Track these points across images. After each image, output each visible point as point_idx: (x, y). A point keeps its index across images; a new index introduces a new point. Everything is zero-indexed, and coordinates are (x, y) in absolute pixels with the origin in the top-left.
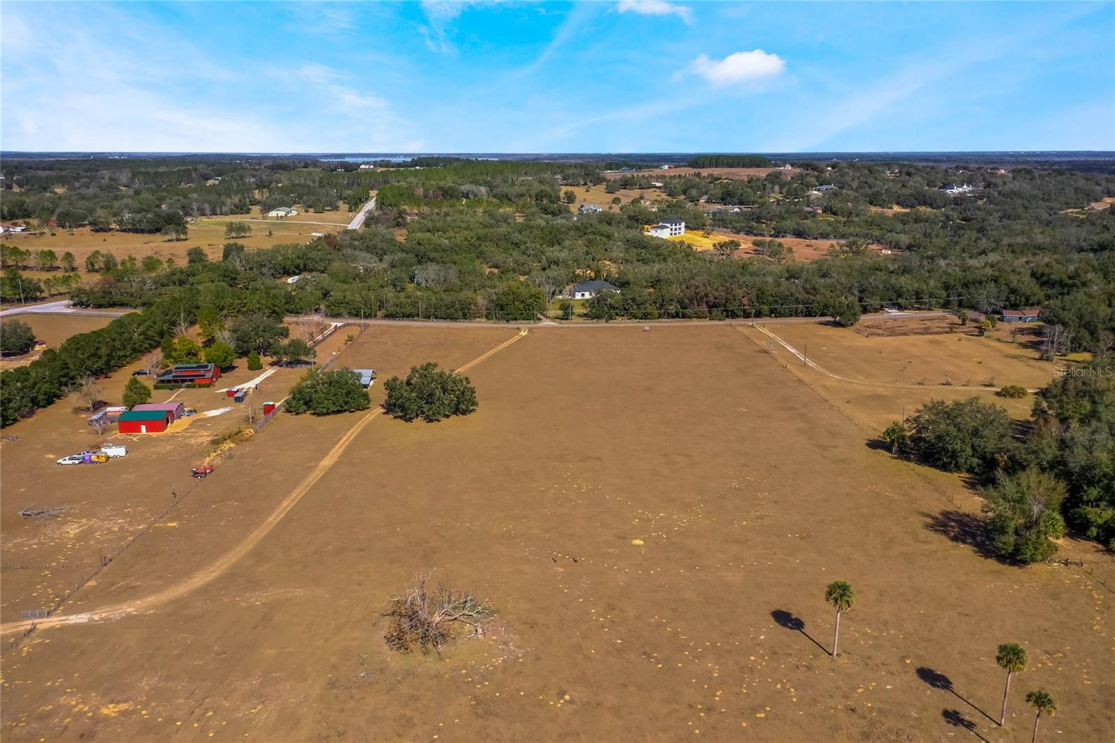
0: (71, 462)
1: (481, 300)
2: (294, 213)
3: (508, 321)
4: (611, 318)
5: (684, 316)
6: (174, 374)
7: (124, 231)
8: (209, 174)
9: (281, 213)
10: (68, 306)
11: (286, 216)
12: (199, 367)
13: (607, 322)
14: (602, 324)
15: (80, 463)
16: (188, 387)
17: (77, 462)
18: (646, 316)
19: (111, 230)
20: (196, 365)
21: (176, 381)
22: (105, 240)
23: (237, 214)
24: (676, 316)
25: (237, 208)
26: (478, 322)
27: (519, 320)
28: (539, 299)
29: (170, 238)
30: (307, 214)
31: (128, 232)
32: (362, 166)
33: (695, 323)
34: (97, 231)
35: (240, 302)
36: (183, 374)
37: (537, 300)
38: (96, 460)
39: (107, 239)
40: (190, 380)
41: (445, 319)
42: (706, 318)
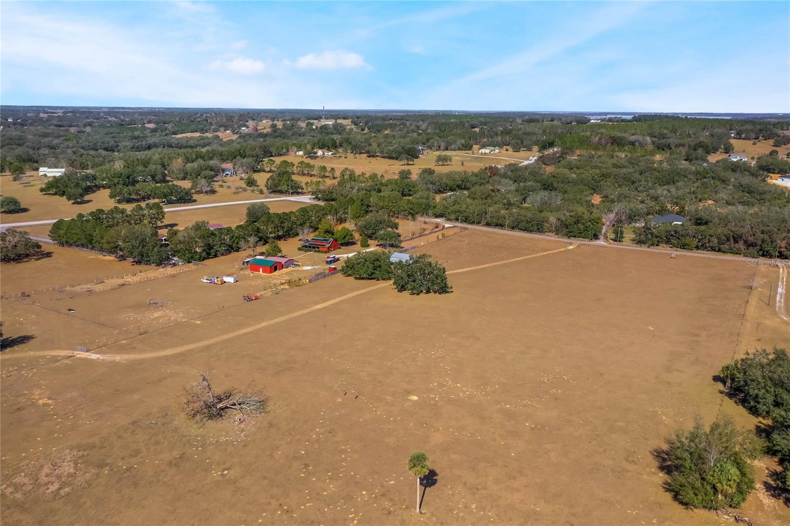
0: (206, 281)
1: (552, 219)
2: (497, 151)
3: (569, 237)
4: (653, 245)
5: (719, 250)
6: (310, 243)
7: (383, 157)
8: (476, 124)
9: (487, 151)
10: (310, 199)
11: (490, 153)
12: (324, 240)
13: (648, 247)
14: (644, 248)
15: (210, 283)
16: (315, 251)
17: (208, 281)
18: (684, 247)
19: (377, 156)
20: (323, 239)
21: (310, 247)
22: (370, 162)
23: (462, 150)
24: (713, 249)
25: (463, 146)
26: (547, 235)
27: (578, 237)
28: (598, 223)
29: (404, 163)
30: (507, 152)
31: (385, 158)
32: (592, 121)
33: (729, 257)
34: (369, 157)
35: (392, 204)
36: (315, 243)
37: (595, 224)
38: (217, 282)
39: (371, 161)
40: (318, 248)
41: (524, 230)
42: (740, 254)
